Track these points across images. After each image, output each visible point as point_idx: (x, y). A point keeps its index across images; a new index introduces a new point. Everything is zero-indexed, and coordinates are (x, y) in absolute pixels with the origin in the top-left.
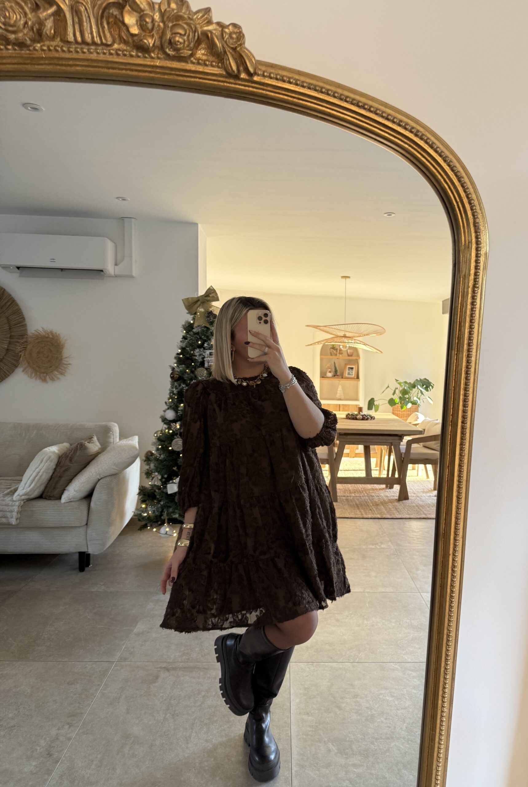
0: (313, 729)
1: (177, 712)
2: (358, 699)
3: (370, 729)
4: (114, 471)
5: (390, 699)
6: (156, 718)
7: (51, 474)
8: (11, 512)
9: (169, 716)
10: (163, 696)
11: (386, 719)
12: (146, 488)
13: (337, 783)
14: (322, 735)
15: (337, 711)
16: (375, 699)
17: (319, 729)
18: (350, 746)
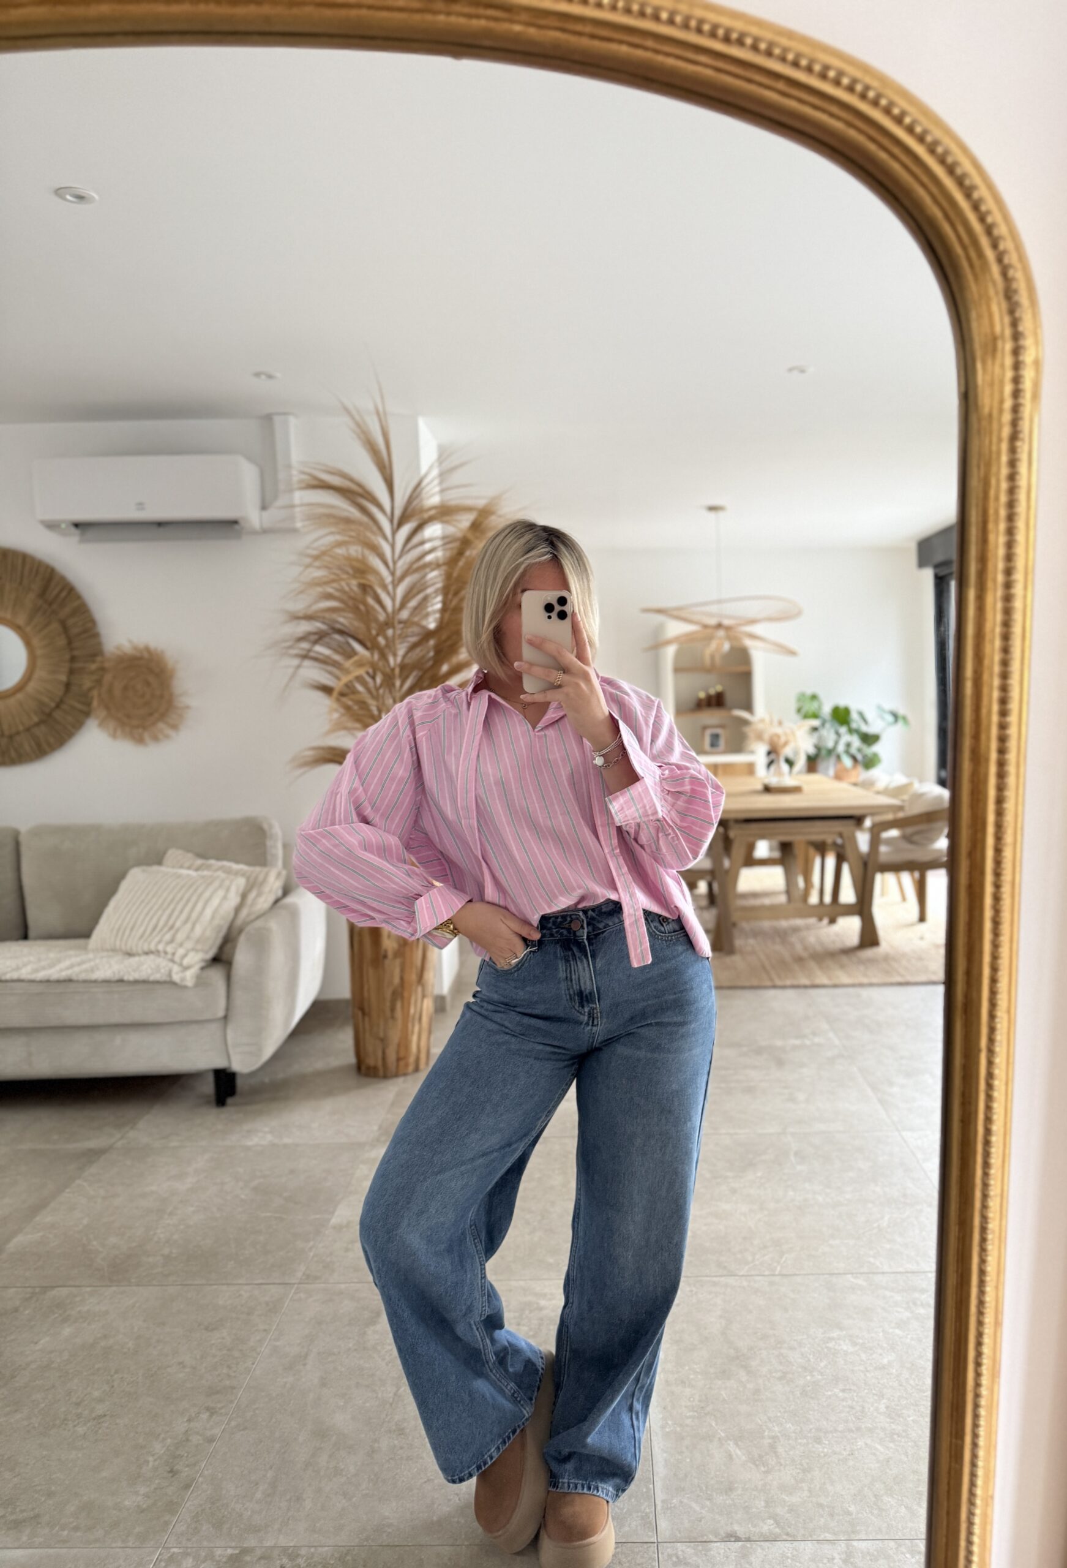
0: (695, 1414)
2: (783, 1351)
3: (811, 1413)
5: (850, 1349)
6: (380, 1395)
11: (843, 1391)
13: (750, 1526)
14: (714, 1424)
15: (743, 1375)
16: (819, 1349)
17: (706, 1414)
18: (773, 1447)
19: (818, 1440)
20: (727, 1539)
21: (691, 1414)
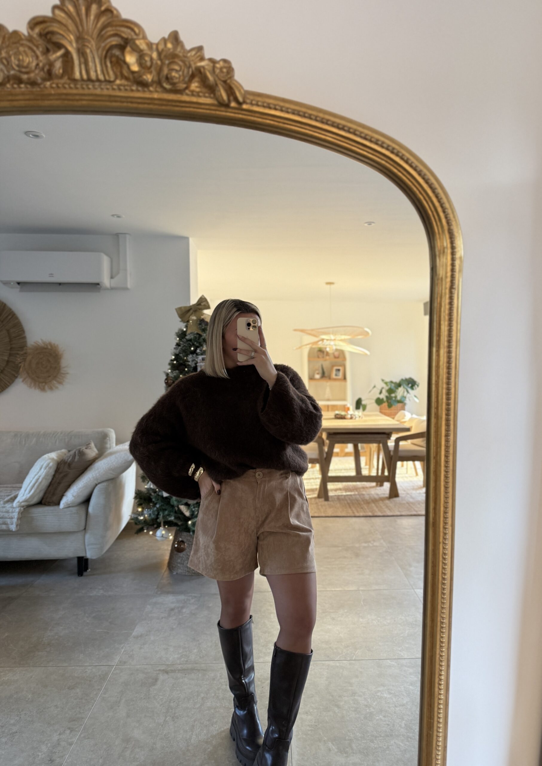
0: (313, 729)
1: (176, 715)
2: (356, 697)
3: (369, 727)
4: (111, 476)
5: (388, 696)
6: (156, 721)
7: (50, 481)
8: (12, 518)
9: (169, 719)
10: (163, 698)
11: (384, 717)
12: (142, 492)
14: (322, 734)
15: (336, 709)
16: (373, 696)
17: (318, 729)
18: (350, 745)
21: (311, 728)
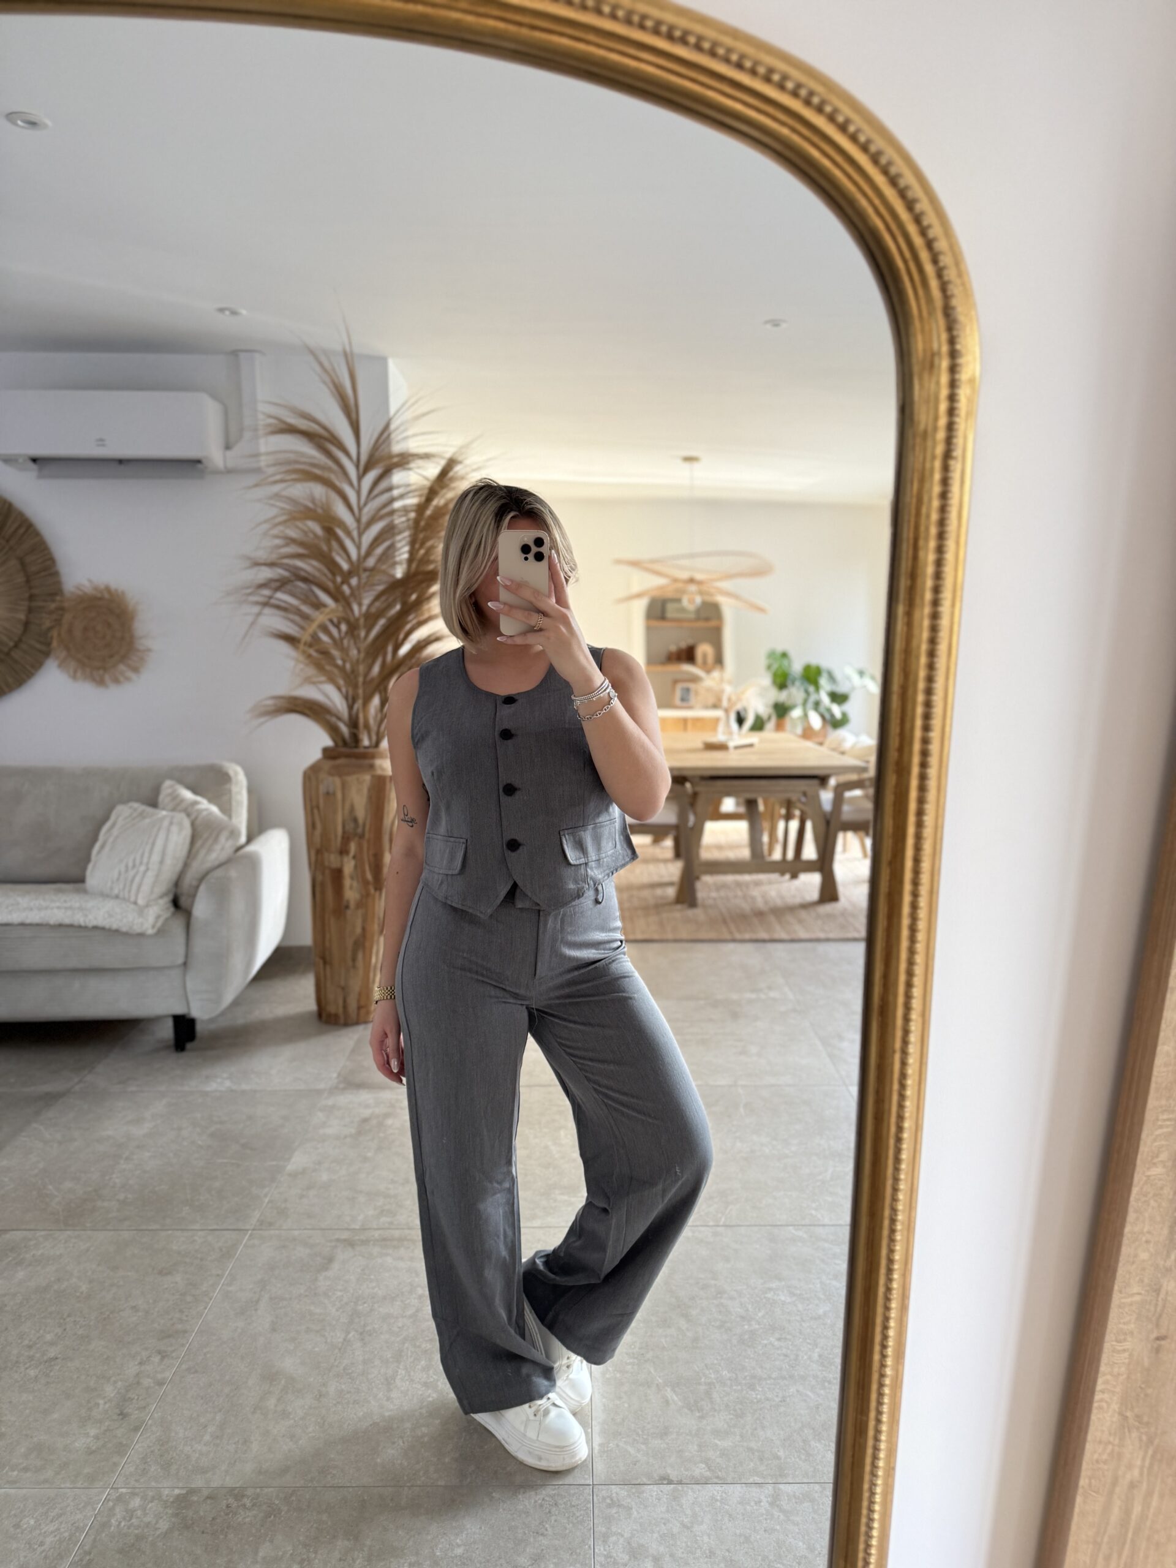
0: (635, 1361)
1: (368, 1328)
2: (722, 1301)
3: (747, 1360)
5: (789, 1300)
6: (329, 1341)
9: (353, 1335)
10: (342, 1296)
11: (779, 1340)
13: (682, 1469)
14: (652, 1370)
15: (683, 1324)
16: (758, 1299)
17: (646, 1361)
18: (708, 1394)
19: (752, 1387)
20: (660, 1482)
21: (631, 1360)
